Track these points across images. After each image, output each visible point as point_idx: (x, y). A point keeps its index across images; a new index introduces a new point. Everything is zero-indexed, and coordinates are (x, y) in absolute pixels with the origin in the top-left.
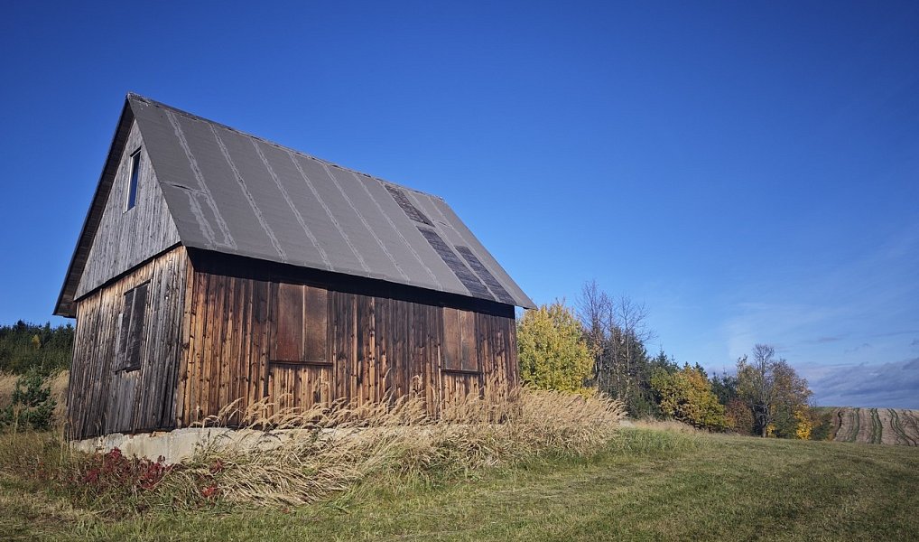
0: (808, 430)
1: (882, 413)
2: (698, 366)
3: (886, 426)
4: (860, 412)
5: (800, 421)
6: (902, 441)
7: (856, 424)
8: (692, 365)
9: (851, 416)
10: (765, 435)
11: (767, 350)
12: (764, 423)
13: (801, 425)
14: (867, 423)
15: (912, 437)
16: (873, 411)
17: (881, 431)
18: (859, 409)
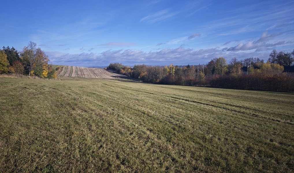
0: (47, 73)
1: (74, 68)
2: (13, 48)
3: (74, 71)
4: (68, 67)
5: (44, 69)
6: (77, 76)
7: (66, 71)
8: (11, 47)
9: (65, 68)
10: (30, 74)
11: (34, 44)
12: (30, 70)
13: (45, 71)
14: (69, 70)
15: (80, 74)
16: (72, 67)
17: (72, 72)
18: (68, 66)
